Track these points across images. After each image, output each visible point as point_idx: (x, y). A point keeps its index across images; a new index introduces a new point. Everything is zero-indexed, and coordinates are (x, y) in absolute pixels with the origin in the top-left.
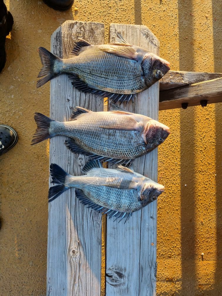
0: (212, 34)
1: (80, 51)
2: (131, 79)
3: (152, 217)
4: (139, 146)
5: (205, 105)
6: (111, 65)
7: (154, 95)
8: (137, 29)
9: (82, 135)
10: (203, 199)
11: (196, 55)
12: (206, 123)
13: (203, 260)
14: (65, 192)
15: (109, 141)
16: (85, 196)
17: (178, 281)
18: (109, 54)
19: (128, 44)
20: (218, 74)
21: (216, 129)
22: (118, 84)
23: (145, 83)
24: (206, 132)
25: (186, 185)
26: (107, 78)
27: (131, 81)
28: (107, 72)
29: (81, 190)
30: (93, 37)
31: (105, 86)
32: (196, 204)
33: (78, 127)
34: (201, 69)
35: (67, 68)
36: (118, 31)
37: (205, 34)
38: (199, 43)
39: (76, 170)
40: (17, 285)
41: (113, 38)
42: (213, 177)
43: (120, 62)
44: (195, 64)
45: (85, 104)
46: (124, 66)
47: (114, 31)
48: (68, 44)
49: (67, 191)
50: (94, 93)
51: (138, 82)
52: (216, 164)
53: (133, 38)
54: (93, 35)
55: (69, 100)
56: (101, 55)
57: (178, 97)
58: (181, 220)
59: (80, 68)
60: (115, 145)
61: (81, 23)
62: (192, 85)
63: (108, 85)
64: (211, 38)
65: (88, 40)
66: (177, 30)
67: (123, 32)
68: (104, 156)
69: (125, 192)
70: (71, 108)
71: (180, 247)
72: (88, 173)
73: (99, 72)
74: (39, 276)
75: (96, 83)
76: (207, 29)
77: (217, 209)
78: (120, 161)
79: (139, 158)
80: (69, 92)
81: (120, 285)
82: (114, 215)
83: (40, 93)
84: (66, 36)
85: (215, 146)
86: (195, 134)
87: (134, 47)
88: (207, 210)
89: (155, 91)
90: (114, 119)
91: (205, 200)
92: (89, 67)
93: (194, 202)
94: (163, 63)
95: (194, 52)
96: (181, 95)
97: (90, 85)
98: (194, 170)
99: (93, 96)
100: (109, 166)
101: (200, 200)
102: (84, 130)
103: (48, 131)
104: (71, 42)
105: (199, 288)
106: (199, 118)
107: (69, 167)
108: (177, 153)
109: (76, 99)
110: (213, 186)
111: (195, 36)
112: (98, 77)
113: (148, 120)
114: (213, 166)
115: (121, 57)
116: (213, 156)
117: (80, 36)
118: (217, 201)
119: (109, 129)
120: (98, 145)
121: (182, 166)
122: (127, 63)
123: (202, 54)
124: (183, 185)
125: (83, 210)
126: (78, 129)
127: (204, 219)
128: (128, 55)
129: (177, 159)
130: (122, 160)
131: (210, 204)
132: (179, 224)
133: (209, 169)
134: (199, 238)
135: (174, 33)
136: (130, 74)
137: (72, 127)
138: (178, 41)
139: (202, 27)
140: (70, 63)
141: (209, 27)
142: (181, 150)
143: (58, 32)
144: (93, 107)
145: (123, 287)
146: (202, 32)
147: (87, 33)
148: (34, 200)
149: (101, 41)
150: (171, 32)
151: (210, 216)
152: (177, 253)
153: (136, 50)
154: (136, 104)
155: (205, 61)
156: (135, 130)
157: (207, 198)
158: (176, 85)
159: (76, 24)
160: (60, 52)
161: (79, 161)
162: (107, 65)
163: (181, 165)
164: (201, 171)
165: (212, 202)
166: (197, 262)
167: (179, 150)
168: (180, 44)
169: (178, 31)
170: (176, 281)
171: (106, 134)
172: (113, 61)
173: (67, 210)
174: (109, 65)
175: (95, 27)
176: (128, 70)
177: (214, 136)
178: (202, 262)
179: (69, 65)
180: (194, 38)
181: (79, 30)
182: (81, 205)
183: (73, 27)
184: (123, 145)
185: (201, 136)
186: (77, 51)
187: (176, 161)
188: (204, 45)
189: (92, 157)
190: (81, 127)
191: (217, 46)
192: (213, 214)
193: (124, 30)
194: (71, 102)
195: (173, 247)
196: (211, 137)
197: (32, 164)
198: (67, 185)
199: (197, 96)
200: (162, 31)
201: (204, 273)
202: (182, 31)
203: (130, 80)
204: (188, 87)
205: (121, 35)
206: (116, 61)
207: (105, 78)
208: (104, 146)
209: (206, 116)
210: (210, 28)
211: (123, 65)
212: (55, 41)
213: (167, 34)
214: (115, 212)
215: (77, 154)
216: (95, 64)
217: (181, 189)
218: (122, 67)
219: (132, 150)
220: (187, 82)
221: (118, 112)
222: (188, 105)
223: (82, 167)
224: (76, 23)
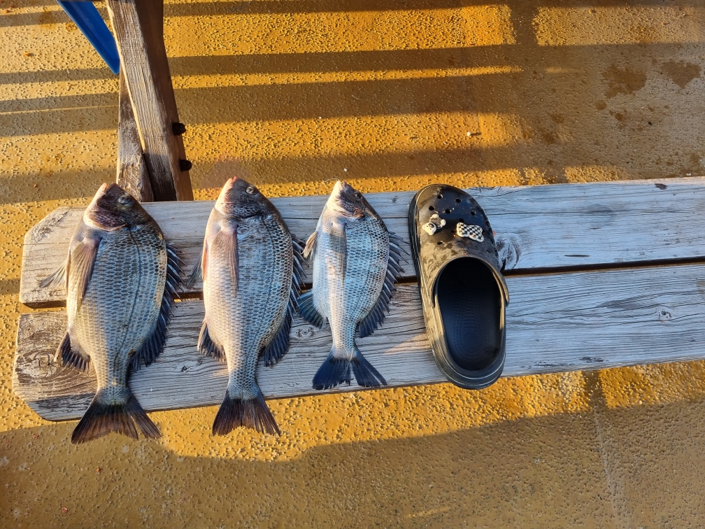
0: (29, 138)
1: (81, 352)
2: (138, 247)
3: (394, 200)
4: (265, 225)
5: (183, 126)
6: (109, 286)
7: (166, 210)
8: (33, 249)
9: (252, 330)
10: (369, 138)
11: (74, 165)
12: (220, 140)
13: (480, 134)
14: (364, 356)
15: (260, 278)
16: (367, 316)
17: (523, 175)
18: (88, 291)
19: (66, 262)
20: (121, 106)
21: (229, 121)
22: (147, 272)
23: (143, 223)
24: (238, 139)
25: (345, 170)
26: (137, 294)
27: (140, 249)
28: (125, 293)
29: (358, 325)
30: (48, 334)
31: (152, 297)
32: (380, 150)
33: (237, 340)
34: (106, 154)
35: (117, 376)
36: (35, 285)
37: (27, 150)
38: (48, 161)
39: (321, 341)
40: (586, 484)
41: (51, 295)
42: (324, 122)
43: (104, 270)
44: (94, 166)
45: (190, 337)
46: (111, 261)
47: (36, 294)
48: (64, 382)
49: (362, 353)
50: (166, 320)
51: (142, 236)
52: (299, 119)
53: (52, 257)
54: (44, 333)
55: (184, 369)
56: (90, 307)
57: (168, 175)
58: (412, 175)
59: (116, 348)
60: (266, 266)
61: (17, 361)
62: (144, 148)
63: (150, 292)
64: (36, 138)
65: (55, 342)
66: (18, 207)
67: (39, 276)
68: (290, 290)
69: (351, 243)
70: (200, 361)
71: (463, 174)
72: (324, 315)
73: (124, 308)
74: (560, 440)
75: (147, 316)
76: (16, 147)
77: (385, 114)
78: (296, 259)
79: (290, 228)
80: (167, 369)
81: (516, 246)
82: (396, 263)
83: (168, 491)
84: (47, 389)
85: (263, 121)
86: (244, 157)
87: (72, 247)
88: (388, 130)
89: (158, 210)
90: (218, 272)
91: (371, 135)
92: (114, 330)
93: (377, 153)
94: (103, 193)
95: (68, 170)
96: (164, 169)
97: (151, 329)
98: (315, 157)
99: (172, 321)
100: (307, 281)
101: (370, 144)
102: (242, 328)
103: (249, 401)
104: (60, 377)
105: (529, 137)
106: (210, 153)
107: (317, 354)
108: (283, 189)
109: (180, 355)
110: (342, 122)
111: (33, 169)
112: (135, 311)
113: (216, 212)
114: (303, 123)
115: (93, 269)
116: (283, 124)
117: (47, 359)
118: (369, 114)
119: (238, 279)
120: (268, 299)
121: (307, 180)
122: (104, 256)
123: (72, 154)
124: (347, 175)
125: (395, 320)
126: (241, 338)
127: (405, 135)
128: (88, 256)
129: (295, 190)
130: (295, 257)
131: (375, 126)
132: (420, 177)
133: (311, 130)
134: (442, 142)
135: (25, 211)
136: (128, 249)
137: (237, 351)
138: (44, 202)
139: (12, 157)
140: (107, 370)
141: (12, 144)
142: (277, 183)
143: (38, 405)
144: (196, 320)
145: (519, 240)
146: (22, 156)
147: (41, 346)
148: (408, 471)
149: (58, 316)
150: (23, 217)
151: (399, 125)
152: (474, 179)
153: (78, 243)
154: (187, 242)
155: (87, 146)
156: (235, 233)
157: (367, 132)
158: (144, 178)
159: (21, 370)
160: (82, 396)
161: (304, 337)
162: (110, 294)
163: (307, 182)
164: (316, 145)
165: (372, 122)
166: (484, 145)
167: (277, 187)
168: (49, 199)
169: (19, 204)
170: (525, 178)
171: (245, 285)
172: (101, 283)
173: (397, 349)
174: (109, 290)
175: (27, 332)
176: (119, 255)
177: (244, 125)
178: (483, 134)
179: (110, 371)
180: (37, 170)
181: (34, 364)
182: (385, 326)
183: (26, 377)
184: (266, 253)
185: (246, 147)
186: (80, 359)
187: (300, 191)
188: (52, 150)
189: (293, 311)
190: (237, 333)
191: (56, 126)
192: (394, 120)
193: (34, 274)
194: (187, 364)
195: (464, 186)
196: (246, 130)
197: (333, 486)
198: (350, 354)
199: (165, 138)
200: (19, 236)
201: (502, 130)
202: (19, 197)
203: (139, 251)
204: (148, 154)
205: (46, 280)
206: (102, 277)
207: (136, 298)
208: (271, 287)
209: (204, 141)
210: (14, 142)
211: (109, 264)
212: (57, 410)
213: (26, 226)
214: (390, 262)
215: (292, 341)
216: (107, 318)
217: (354, 178)
218: (113, 266)
219: (275, 237)
220: (139, 157)
221: (204, 267)
222: (182, 159)
223: (316, 329)
224: (17, 370)
